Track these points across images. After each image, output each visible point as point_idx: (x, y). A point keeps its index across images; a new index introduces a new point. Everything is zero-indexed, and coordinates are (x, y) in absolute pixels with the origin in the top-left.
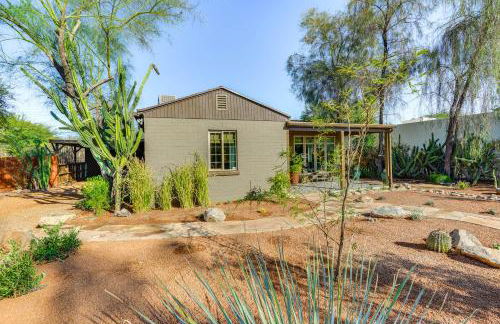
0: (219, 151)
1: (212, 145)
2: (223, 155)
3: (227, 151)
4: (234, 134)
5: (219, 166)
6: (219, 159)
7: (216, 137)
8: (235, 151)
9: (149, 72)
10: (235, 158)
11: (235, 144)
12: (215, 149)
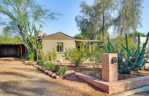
0: (59, 48)
1: (57, 46)
2: (60, 48)
3: (61, 48)
4: (62, 43)
5: (59, 51)
6: (59, 49)
7: (58, 44)
8: (63, 48)
9: (40, 27)
10: (63, 50)
11: (63, 46)
12: (58, 47)
